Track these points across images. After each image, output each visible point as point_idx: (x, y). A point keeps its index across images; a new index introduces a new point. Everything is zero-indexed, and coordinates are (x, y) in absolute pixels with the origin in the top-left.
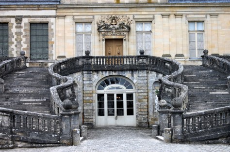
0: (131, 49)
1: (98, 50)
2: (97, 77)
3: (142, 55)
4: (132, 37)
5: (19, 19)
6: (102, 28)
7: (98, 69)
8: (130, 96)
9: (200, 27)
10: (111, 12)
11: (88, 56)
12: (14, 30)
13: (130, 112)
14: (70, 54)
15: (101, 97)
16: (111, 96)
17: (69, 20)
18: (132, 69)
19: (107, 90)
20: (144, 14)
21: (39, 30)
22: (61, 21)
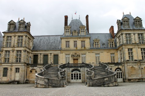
0: (80, 61)
1: (71, 62)
2: (71, 69)
3: (83, 63)
4: (81, 58)
5: (51, 54)
6: (73, 56)
7: (71, 67)
8: (80, 74)
9: (98, 55)
10: (75, 52)
11: (69, 64)
12: (49, 57)
13: (80, 79)
14: (64, 63)
15: (72, 74)
16: (75, 74)
17: (64, 54)
18: (81, 67)
19: (74, 73)
20: (83, 52)
21: (56, 57)
22: (62, 54)
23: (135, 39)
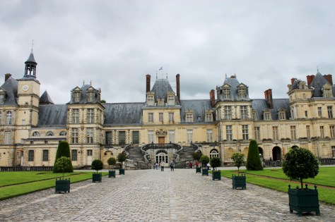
0: (167, 141)
1: (156, 141)
2: (156, 151)
3: (170, 143)
4: (168, 136)
5: (129, 130)
6: (158, 133)
7: (156, 148)
8: (167, 157)
9: (191, 132)
10: (160, 127)
11: (153, 144)
12: (127, 134)
13: (167, 162)
14: (147, 143)
15: (157, 157)
16: (160, 157)
17: (146, 130)
18: (168, 148)
19: (159, 155)
20: (172, 128)
21: (136, 133)
22: (143, 131)
23: (236, 114)
